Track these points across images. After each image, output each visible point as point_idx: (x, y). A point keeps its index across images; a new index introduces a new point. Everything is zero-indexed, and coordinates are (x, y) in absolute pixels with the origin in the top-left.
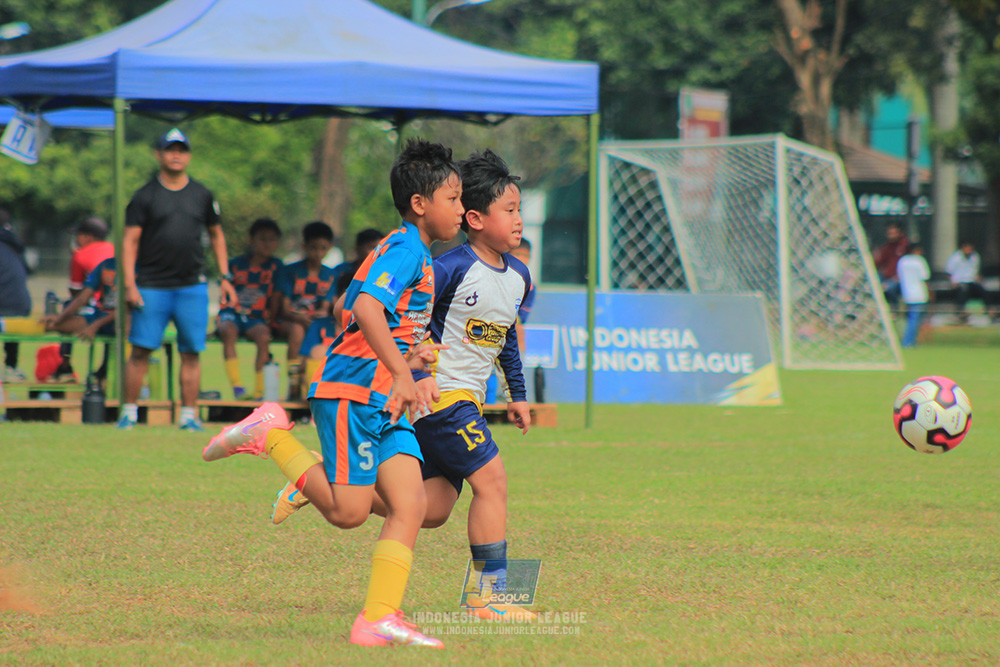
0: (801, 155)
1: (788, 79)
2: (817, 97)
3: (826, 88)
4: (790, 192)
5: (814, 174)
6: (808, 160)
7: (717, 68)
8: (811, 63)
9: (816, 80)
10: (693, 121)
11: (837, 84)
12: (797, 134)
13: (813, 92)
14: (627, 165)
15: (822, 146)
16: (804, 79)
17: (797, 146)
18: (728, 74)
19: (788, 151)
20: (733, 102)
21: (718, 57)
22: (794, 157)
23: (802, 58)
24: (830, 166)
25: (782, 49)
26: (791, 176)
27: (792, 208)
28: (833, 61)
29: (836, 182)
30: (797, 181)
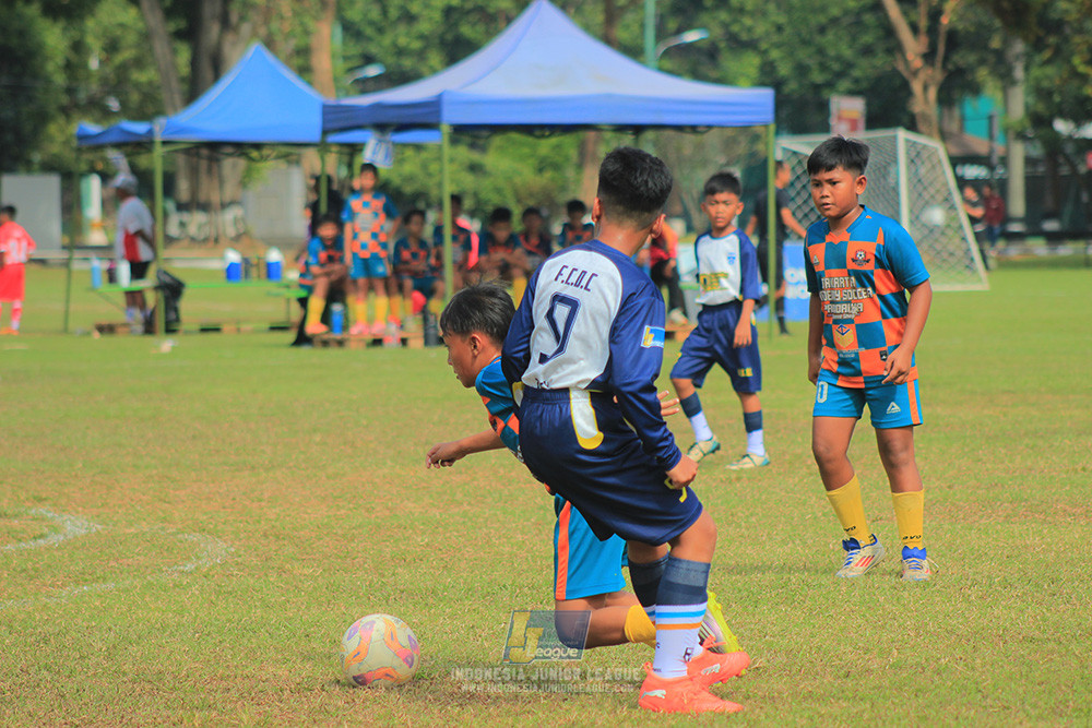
0: (915, 143)
1: (905, 89)
2: (926, 101)
3: (933, 93)
4: (908, 168)
5: (925, 155)
6: (920, 147)
7: (857, 81)
8: (922, 76)
9: (925, 88)
10: (840, 118)
12: (912, 126)
13: (924, 99)
14: (795, 153)
15: (930, 135)
16: (917, 87)
17: (912, 136)
18: (864, 85)
19: (907, 141)
20: (868, 105)
21: (856, 73)
22: (911, 145)
23: (915, 73)
24: (936, 151)
25: (901, 67)
26: (908, 158)
27: (909, 180)
28: (937, 74)
29: (940, 161)
30: (912, 161)
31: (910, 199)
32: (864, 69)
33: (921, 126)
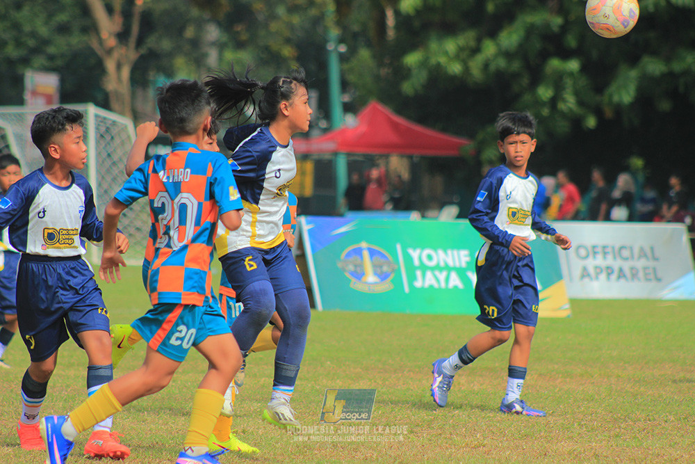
0: (105, 118)
1: (100, 68)
2: (119, 79)
3: (126, 72)
4: (97, 142)
5: (114, 131)
6: (110, 122)
7: (51, 58)
8: (116, 55)
9: (119, 66)
10: (33, 93)
11: (134, 70)
12: (105, 104)
13: (117, 78)
15: (122, 113)
16: (110, 65)
17: (103, 113)
18: (59, 62)
19: (98, 117)
20: (62, 81)
21: (51, 50)
22: (100, 120)
23: (109, 52)
24: (126, 127)
25: (95, 44)
26: (96, 133)
27: (98, 154)
28: (130, 54)
29: (129, 137)
30: (102, 136)
31: (98, 172)
32: (60, 46)
33: (114, 104)
